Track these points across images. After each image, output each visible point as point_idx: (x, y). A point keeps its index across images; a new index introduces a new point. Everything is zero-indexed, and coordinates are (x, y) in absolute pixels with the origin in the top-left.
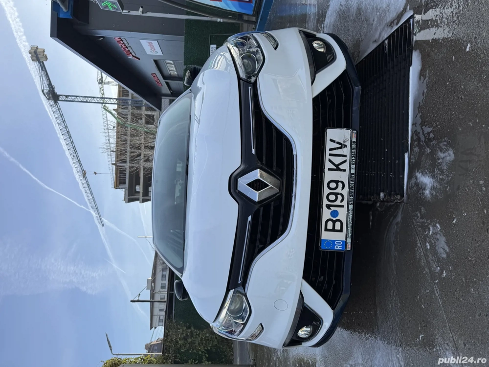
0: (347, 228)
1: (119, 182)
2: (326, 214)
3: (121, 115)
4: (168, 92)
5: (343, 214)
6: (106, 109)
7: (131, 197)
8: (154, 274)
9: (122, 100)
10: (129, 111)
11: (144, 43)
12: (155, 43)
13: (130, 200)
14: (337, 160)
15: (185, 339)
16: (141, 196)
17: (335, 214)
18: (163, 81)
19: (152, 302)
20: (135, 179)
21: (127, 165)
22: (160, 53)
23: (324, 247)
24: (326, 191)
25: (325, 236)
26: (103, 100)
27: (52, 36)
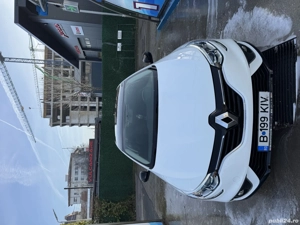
0: (270, 140)
1: (47, 113)
2: (260, 133)
3: (47, 71)
4: (84, 57)
5: (267, 133)
6: (36, 67)
7: (55, 123)
8: (70, 172)
9: (47, 61)
10: (52, 68)
11: (73, 28)
12: (80, 28)
13: (54, 125)
14: (264, 107)
15: (106, 209)
16: (61, 122)
17: (264, 133)
18: (81, 51)
19: (69, 189)
20: (57, 111)
21: (52, 103)
22: (82, 34)
23: (259, 150)
24: (260, 122)
25: (260, 144)
26: (34, 61)
27: (15, 22)
